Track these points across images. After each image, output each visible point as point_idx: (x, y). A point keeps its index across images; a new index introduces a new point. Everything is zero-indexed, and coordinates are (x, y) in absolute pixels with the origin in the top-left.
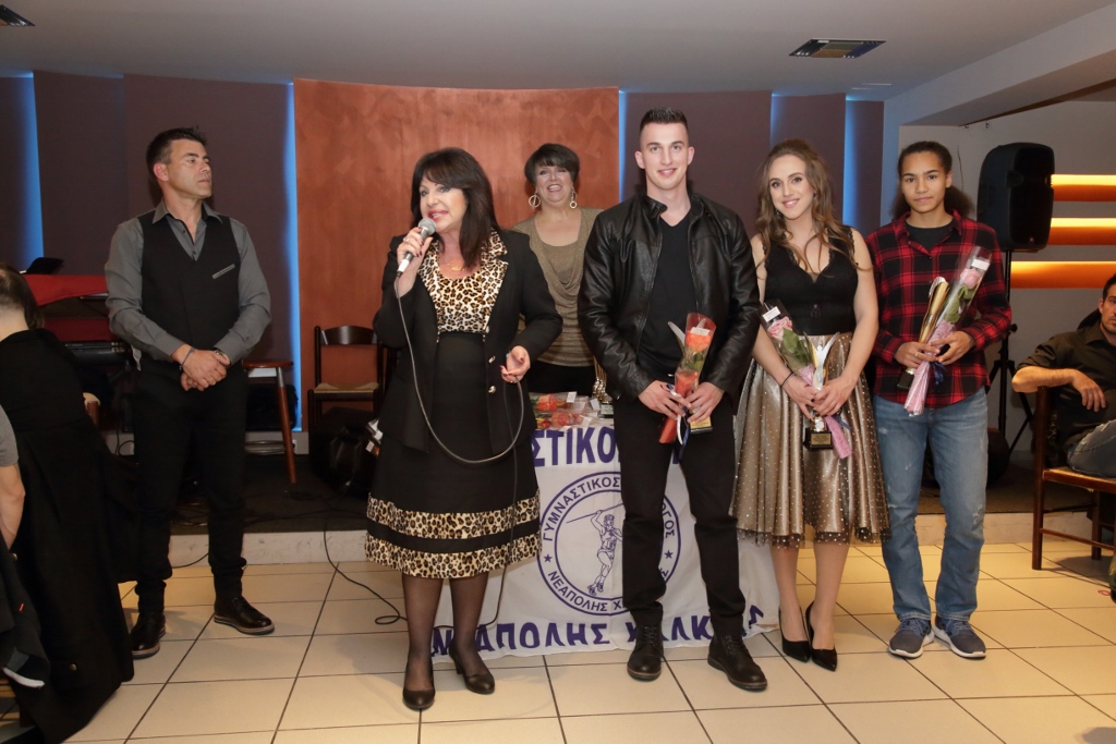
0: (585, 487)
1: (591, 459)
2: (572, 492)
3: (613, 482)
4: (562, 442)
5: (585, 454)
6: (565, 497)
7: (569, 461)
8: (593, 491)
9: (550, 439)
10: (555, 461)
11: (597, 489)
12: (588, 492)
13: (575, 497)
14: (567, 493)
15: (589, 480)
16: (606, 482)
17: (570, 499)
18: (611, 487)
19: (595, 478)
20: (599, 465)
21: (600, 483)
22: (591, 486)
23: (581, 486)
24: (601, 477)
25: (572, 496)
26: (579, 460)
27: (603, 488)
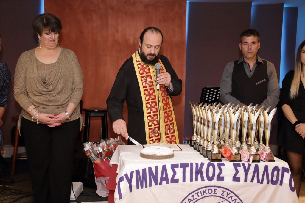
0: (199, 194)
1: (203, 179)
2: (192, 196)
3: (213, 191)
4: (188, 170)
5: (199, 176)
6: (189, 199)
7: (191, 180)
8: (203, 196)
9: (182, 169)
10: (184, 180)
11: (205, 195)
12: (201, 197)
13: (194, 199)
14: (190, 197)
15: (201, 190)
16: (210, 191)
17: (191, 200)
18: (213, 194)
19: (204, 189)
20: (207, 182)
21: (207, 192)
22: (202, 194)
23: (197, 193)
24: (207, 188)
25: (192, 199)
26: (196, 180)
27: (208, 195)
